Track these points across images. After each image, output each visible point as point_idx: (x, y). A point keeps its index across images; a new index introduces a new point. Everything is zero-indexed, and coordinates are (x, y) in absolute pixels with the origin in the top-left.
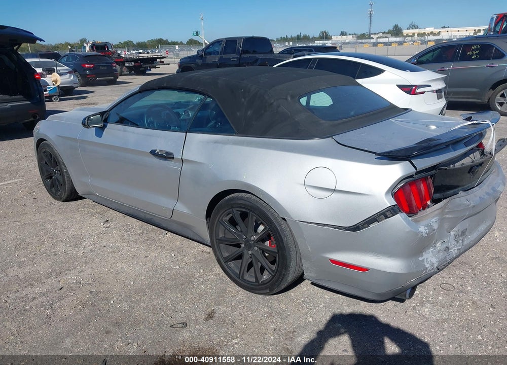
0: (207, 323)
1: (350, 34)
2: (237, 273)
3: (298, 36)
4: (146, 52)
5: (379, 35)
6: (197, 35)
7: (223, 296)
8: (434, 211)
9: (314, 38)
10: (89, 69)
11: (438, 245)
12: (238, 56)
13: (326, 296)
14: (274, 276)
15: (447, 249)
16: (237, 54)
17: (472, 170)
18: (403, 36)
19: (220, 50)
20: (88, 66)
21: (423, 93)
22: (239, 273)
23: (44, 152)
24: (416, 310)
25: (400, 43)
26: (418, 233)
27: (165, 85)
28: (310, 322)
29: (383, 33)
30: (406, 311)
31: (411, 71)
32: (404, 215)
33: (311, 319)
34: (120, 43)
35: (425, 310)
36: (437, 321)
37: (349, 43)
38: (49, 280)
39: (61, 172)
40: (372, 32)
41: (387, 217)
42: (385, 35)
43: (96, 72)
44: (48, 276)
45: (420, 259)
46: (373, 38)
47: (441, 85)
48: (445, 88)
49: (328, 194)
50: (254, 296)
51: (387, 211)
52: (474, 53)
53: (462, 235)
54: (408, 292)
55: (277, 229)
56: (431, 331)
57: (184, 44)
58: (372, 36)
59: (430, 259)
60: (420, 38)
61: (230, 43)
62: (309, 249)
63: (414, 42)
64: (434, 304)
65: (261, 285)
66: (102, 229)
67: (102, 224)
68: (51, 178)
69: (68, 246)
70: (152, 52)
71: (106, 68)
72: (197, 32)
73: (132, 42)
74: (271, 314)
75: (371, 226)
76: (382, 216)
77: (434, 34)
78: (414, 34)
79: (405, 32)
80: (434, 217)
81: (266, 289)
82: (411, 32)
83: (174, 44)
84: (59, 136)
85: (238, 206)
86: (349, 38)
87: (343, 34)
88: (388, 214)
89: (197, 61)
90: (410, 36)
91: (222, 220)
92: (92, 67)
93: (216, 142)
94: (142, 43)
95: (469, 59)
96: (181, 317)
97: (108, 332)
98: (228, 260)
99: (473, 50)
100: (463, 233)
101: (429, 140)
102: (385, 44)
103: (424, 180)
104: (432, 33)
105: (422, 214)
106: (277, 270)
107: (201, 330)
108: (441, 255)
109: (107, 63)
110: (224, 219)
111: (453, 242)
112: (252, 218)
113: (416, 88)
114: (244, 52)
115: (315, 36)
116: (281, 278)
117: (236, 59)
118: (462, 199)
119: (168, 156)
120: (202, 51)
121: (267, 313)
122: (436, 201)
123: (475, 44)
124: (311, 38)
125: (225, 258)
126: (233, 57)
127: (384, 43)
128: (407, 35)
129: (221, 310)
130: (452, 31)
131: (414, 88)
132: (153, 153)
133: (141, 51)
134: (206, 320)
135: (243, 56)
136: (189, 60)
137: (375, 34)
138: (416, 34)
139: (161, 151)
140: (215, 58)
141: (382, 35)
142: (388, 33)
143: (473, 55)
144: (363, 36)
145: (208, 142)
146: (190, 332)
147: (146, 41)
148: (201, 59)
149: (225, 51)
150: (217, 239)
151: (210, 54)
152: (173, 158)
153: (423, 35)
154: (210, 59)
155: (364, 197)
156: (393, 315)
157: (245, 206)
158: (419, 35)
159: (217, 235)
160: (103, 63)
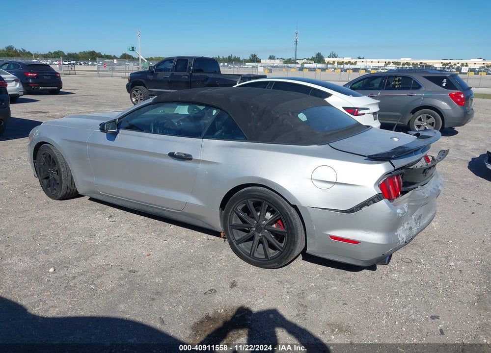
0: (233, 289)
1: (278, 59)
2: (248, 253)
3: (229, 57)
4: (79, 64)
5: (303, 61)
6: (133, 50)
7: (238, 271)
8: (405, 199)
9: (245, 60)
10: (32, 78)
11: (405, 225)
12: (188, 74)
13: (319, 269)
14: (282, 252)
15: (411, 228)
16: (189, 72)
17: (425, 171)
18: (325, 63)
19: (171, 68)
20: (31, 75)
21: (363, 114)
22: (250, 252)
23: (44, 154)
24: (388, 276)
25: (323, 70)
26: (396, 213)
27: (179, 99)
28: (312, 286)
29: (307, 59)
30: (381, 278)
31: (353, 96)
32: (387, 200)
33: (313, 284)
34: (49, 52)
35: (395, 276)
36: (405, 283)
37: (277, 67)
38: (80, 263)
39: (58, 172)
40: (297, 58)
41: (375, 202)
42: (309, 62)
43: (39, 81)
44: (78, 260)
45: (396, 234)
46: (298, 64)
47: (376, 109)
48: (379, 111)
49: (330, 185)
50: (263, 270)
51: (375, 198)
52: (397, 83)
53: (419, 219)
54: (387, 259)
55: (288, 214)
56: (402, 289)
57: (118, 58)
58: (297, 61)
59: (402, 234)
60: (339, 65)
61: (182, 62)
62: (315, 228)
63: (335, 69)
64: (400, 272)
65: (270, 260)
66: (108, 223)
67: (107, 218)
68: (47, 178)
69: (83, 236)
70: (85, 64)
71: (49, 77)
72: (133, 48)
73: (63, 52)
74: (281, 282)
75: (363, 209)
76: (372, 202)
77: (352, 64)
78: (334, 62)
79: (327, 60)
80: (405, 203)
81: (275, 262)
82: (331, 60)
83: (108, 57)
84: (65, 140)
85: (253, 196)
86: (277, 62)
87: (271, 58)
88: (375, 199)
89: (149, 76)
90: (331, 64)
91: (236, 209)
92: (35, 76)
93: (232, 146)
94: (73, 54)
95: (393, 88)
96: (210, 286)
97: (153, 299)
98: (239, 242)
99: (396, 81)
100: (420, 217)
101: (400, 147)
102: (310, 69)
103: (397, 176)
104: (349, 62)
105: (396, 200)
106: (286, 246)
107: (230, 294)
108: (408, 232)
109: (50, 73)
110: (238, 208)
111: (414, 224)
112: (265, 206)
113: (358, 110)
114: (195, 71)
115: (246, 59)
116: (289, 252)
117: (187, 77)
118: (420, 192)
119: (187, 158)
120: (154, 67)
121: (278, 281)
122: (403, 193)
123: (398, 76)
124: (241, 60)
125: (237, 241)
126: (184, 75)
127: (308, 68)
128: (328, 62)
129: (240, 280)
130: (366, 62)
131: (357, 110)
132: (172, 155)
133: (72, 62)
134: (231, 287)
135: (193, 74)
136: (140, 75)
137: (300, 60)
138: (336, 63)
139: (178, 153)
140: (167, 75)
141: (306, 61)
142: (311, 60)
143: (396, 85)
144: (289, 61)
145: (224, 146)
146: (222, 296)
147: (78, 53)
148: (152, 75)
149: (176, 69)
150: (230, 225)
151: (161, 70)
152: (192, 159)
153: (342, 63)
154: (161, 75)
155: (358, 187)
156: (373, 280)
157: (260, 197)
158: (339, 63)
159: (231, 221)
160: (46, 73)
